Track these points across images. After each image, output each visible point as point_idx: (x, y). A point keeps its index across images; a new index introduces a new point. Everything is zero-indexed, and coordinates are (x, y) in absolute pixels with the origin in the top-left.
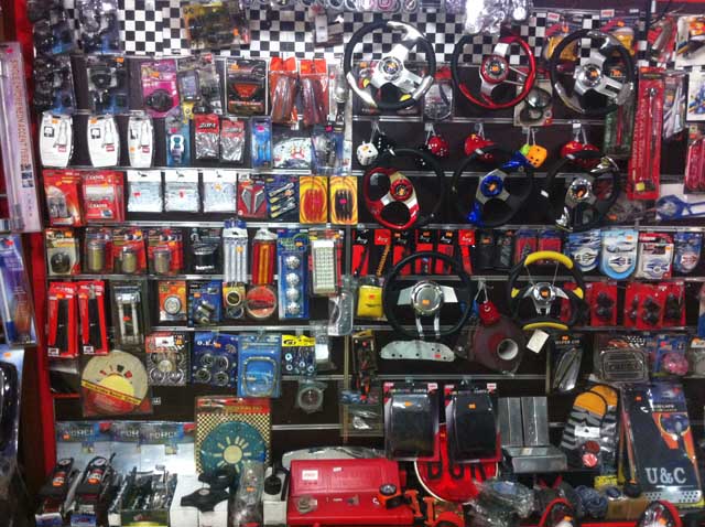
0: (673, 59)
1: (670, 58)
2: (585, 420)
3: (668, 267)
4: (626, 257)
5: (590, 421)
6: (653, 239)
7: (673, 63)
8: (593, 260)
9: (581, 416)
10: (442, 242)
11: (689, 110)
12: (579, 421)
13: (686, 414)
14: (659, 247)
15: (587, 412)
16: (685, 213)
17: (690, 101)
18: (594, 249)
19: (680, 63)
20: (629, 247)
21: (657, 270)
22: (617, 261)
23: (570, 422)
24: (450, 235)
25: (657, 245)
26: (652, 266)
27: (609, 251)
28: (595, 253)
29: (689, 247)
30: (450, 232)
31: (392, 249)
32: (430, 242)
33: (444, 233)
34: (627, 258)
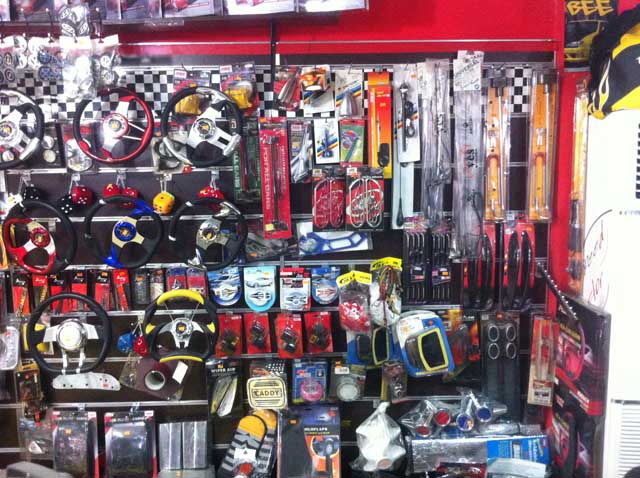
0: (301, 108)
1: (298, 107)
2: (246, 442)
3: (306, 300)
4: (264, 291)
5: (250, 443)
6: (290, 274)
7: (302, 111)
8: (233, 295)
9: (242, 438)
10: (100, 282)
11: (317, 154)
12: (241, 443)
13: (338, 437)
14: (297, 281)
15: (248, 435)
16: (326, 248)
17: (317, 146)
18: (233, 285)
19: (308, 110)
20: (267, 282)
21: (296, 303)
22: (256, 296)
23: (234, 444)
24: (106, 274)
25: (295, 279)
26: (291, 299)
27: (249, 286)
28: (235, 288)
29: (324, 280)
30: (105, 271)
31: (49, 289)
32: (84, 282)
33: (99, 272)
34: (264, 293)
